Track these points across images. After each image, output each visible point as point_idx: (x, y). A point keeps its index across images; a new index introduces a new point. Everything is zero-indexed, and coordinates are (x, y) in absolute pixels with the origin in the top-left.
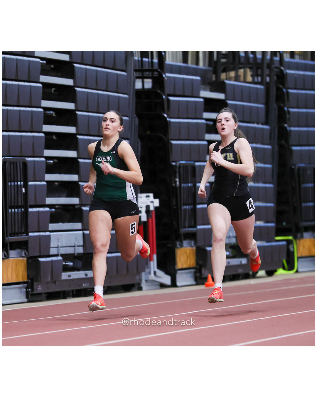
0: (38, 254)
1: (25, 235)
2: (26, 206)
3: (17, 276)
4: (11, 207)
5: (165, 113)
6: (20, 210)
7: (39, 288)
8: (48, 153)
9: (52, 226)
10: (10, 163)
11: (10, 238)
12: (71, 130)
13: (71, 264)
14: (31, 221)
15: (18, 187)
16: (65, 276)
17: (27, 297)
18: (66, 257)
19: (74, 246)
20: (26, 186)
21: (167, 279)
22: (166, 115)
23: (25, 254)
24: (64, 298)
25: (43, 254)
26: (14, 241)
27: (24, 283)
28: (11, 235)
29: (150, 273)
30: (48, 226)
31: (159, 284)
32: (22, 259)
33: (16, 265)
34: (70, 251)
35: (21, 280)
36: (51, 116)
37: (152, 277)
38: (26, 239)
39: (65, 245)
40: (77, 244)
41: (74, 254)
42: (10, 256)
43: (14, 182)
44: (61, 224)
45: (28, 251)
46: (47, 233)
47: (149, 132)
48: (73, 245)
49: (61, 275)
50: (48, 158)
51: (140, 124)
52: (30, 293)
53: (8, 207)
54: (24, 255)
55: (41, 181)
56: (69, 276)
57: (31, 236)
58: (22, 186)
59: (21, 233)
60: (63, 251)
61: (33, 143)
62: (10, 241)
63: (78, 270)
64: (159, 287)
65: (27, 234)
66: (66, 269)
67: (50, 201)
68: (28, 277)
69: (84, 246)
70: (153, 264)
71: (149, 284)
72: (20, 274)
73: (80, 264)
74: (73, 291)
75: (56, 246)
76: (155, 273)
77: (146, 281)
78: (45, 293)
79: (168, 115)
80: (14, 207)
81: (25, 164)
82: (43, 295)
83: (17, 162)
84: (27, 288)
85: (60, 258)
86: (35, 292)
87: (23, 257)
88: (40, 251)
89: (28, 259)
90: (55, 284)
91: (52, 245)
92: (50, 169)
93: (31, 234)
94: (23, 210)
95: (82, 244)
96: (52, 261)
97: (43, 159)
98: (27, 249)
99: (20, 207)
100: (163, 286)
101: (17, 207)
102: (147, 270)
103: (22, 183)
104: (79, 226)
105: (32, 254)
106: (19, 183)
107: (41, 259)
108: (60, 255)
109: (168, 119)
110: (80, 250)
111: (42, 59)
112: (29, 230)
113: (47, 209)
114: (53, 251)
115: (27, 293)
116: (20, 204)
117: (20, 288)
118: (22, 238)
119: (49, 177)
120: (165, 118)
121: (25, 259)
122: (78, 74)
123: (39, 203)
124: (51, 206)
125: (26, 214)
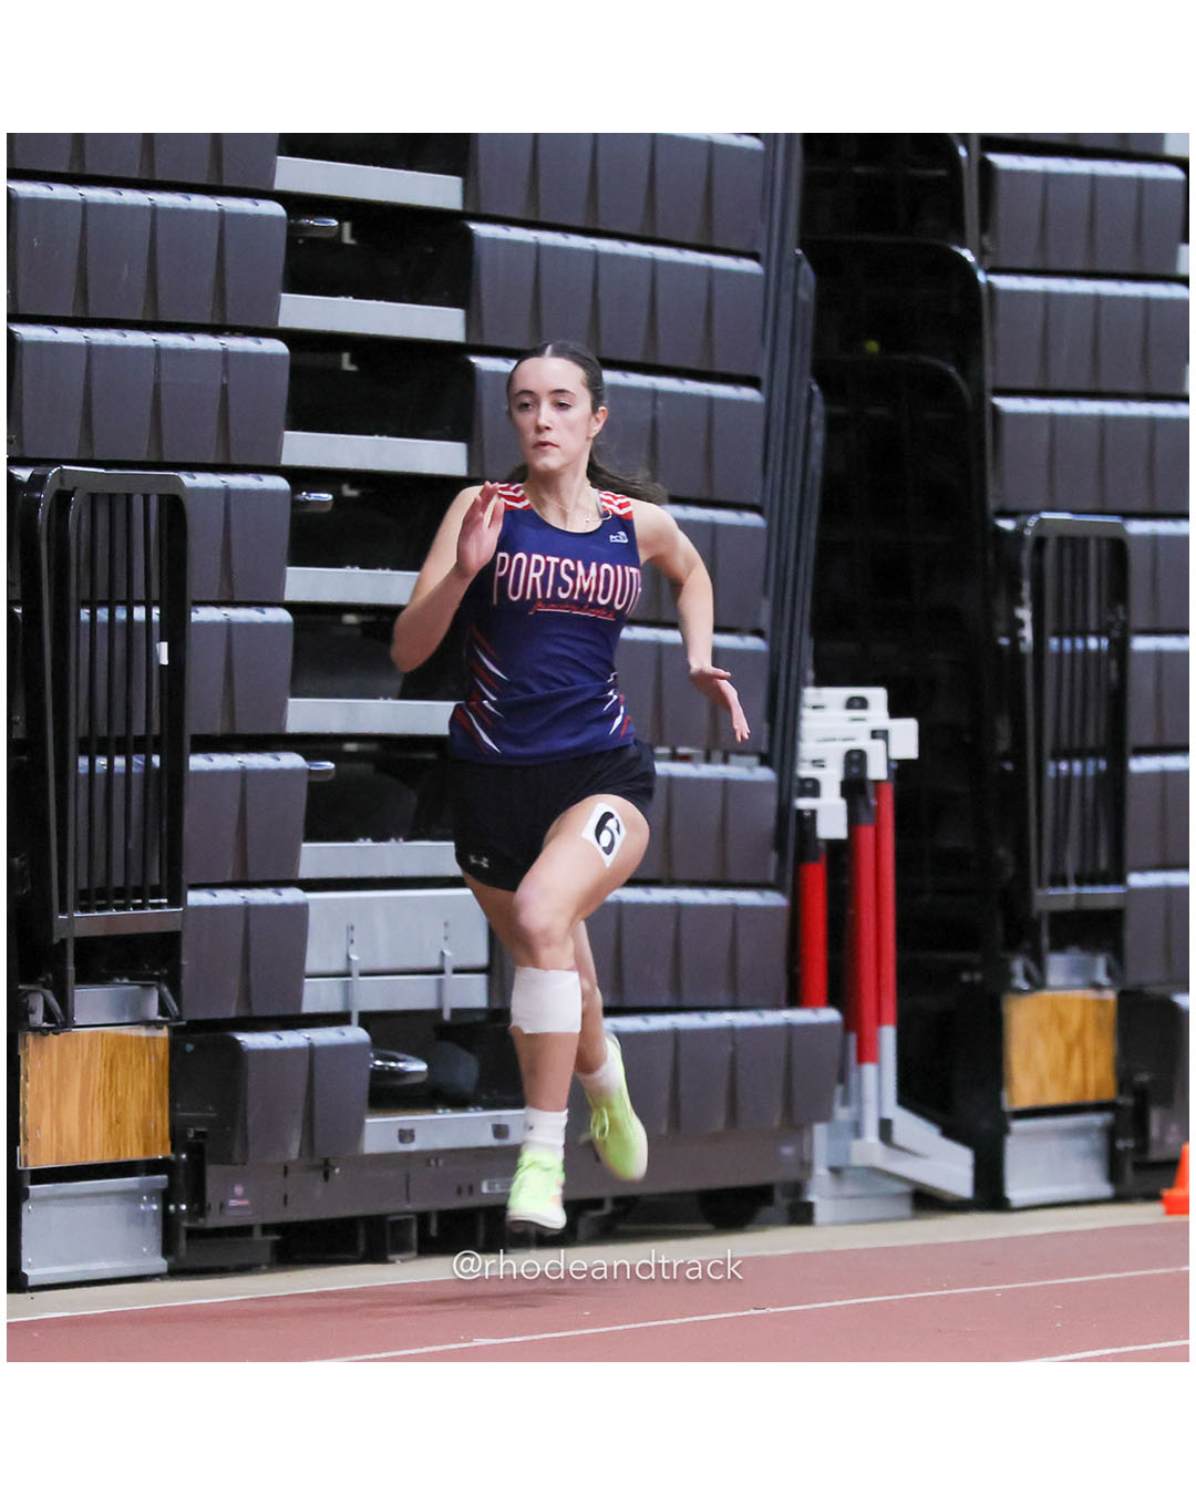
0: (232, 1011)
1: (165, 901)
2: (174, 741)
3: (116, 1124)
4: (90, 747)
5: (963, 246)
6: (138, 760)
7: (235, 1201)
8: (306, 448)
9: (317, 858)
10: (93, 497)
11: (77, 915)
12: (441, 323)
13: (419, 1066)
15: (133, 636)
16: (380, 1133)
17: (167, 1249)
18: (388, 1028)
19: (440, 971)
20: (175, 628)
21: (952, 1168)
22: (968, 255)
23: (163, 1010)
24: (376, 1254)
25: (259, 1010)
26: (97, 931)
27: (152, 1167)
28: (87, 900)
29: (857, 1130)
30: (293, 857)
31: (905, 1188)
32: (143, 1032)
33: (111, 1067)
34: (414, 995)
35: (134, 1153)
36: (330, 242)
37: (869, 1150)
38: (170, 927)
39: (384, 965)
40: (453, 958)
41: (438, 1012)
42: (78, 1020)
43: (111, 605)
44: (366, 844)
45: (176, 993)
46: (292, 896)
47: (872, 346)
48: (434, 963)
49: (358, 1130)
50: (302, 478)
51: (824, 301)
52: (185, 1224)
53: (72, 747)
54: (153, 1012)
55: (260, 604)
56: (406, 1135)
57: (200, 909)
58: (156, 631)
59: (144, 892)
60: (374, 996)
61: (224, 388)
62: (81, 931)
63: (459, 1102)
64: (904, 1208)
65: (177, 899)
66: (389, 1094)
67: (307, 714)
68: (177, 1136)
69: (491, 970)
70: (879, 1080)
71: (849, 1189)
72: (133, 1114)
73: (466, 1069)
74: (423, 1218)
75: (339, 966)
76: (885, 1128)
77: (836, 1171)
78: (266, 1229)
79: (981, 253)
80: (107, 747)
81: (174, 507)
82: (257, 1235)
83: (129, 497)
84: (167, 1197)
85: (356, 1034)
86: (212, 1221)
87: (149, 1023)
88: (246, 995)
89: (178, 1035)
90: (326, 1176)
91: (313, 962)
92: (315, 541)
93: (197, 898)
94: (156, 760)
95: (481, 958)
96: (312, 1051)
97: (279, 483)
98: (174, 982)
99: (142, 746)
100: (927, 1201)
101: (124, 746)
102: (842, 1114)
103: (156, 611)
105: (201, 1008)
106: (139, 613)
107: (251, 1040)
108: (355, 1019)
109: (981, 277)
110: (473, 994)
112: (190, 871)
113: (292, 761)
114: (317, 996)
115: (168, 1224)
116: (139, 729)
117: (131, 1196)
118: (151, 916)
119: (310, 583)
120: (966, 271)
121: (164, 1033)
123: (247, 725)
124: (309, 744)
125: (171, 785)
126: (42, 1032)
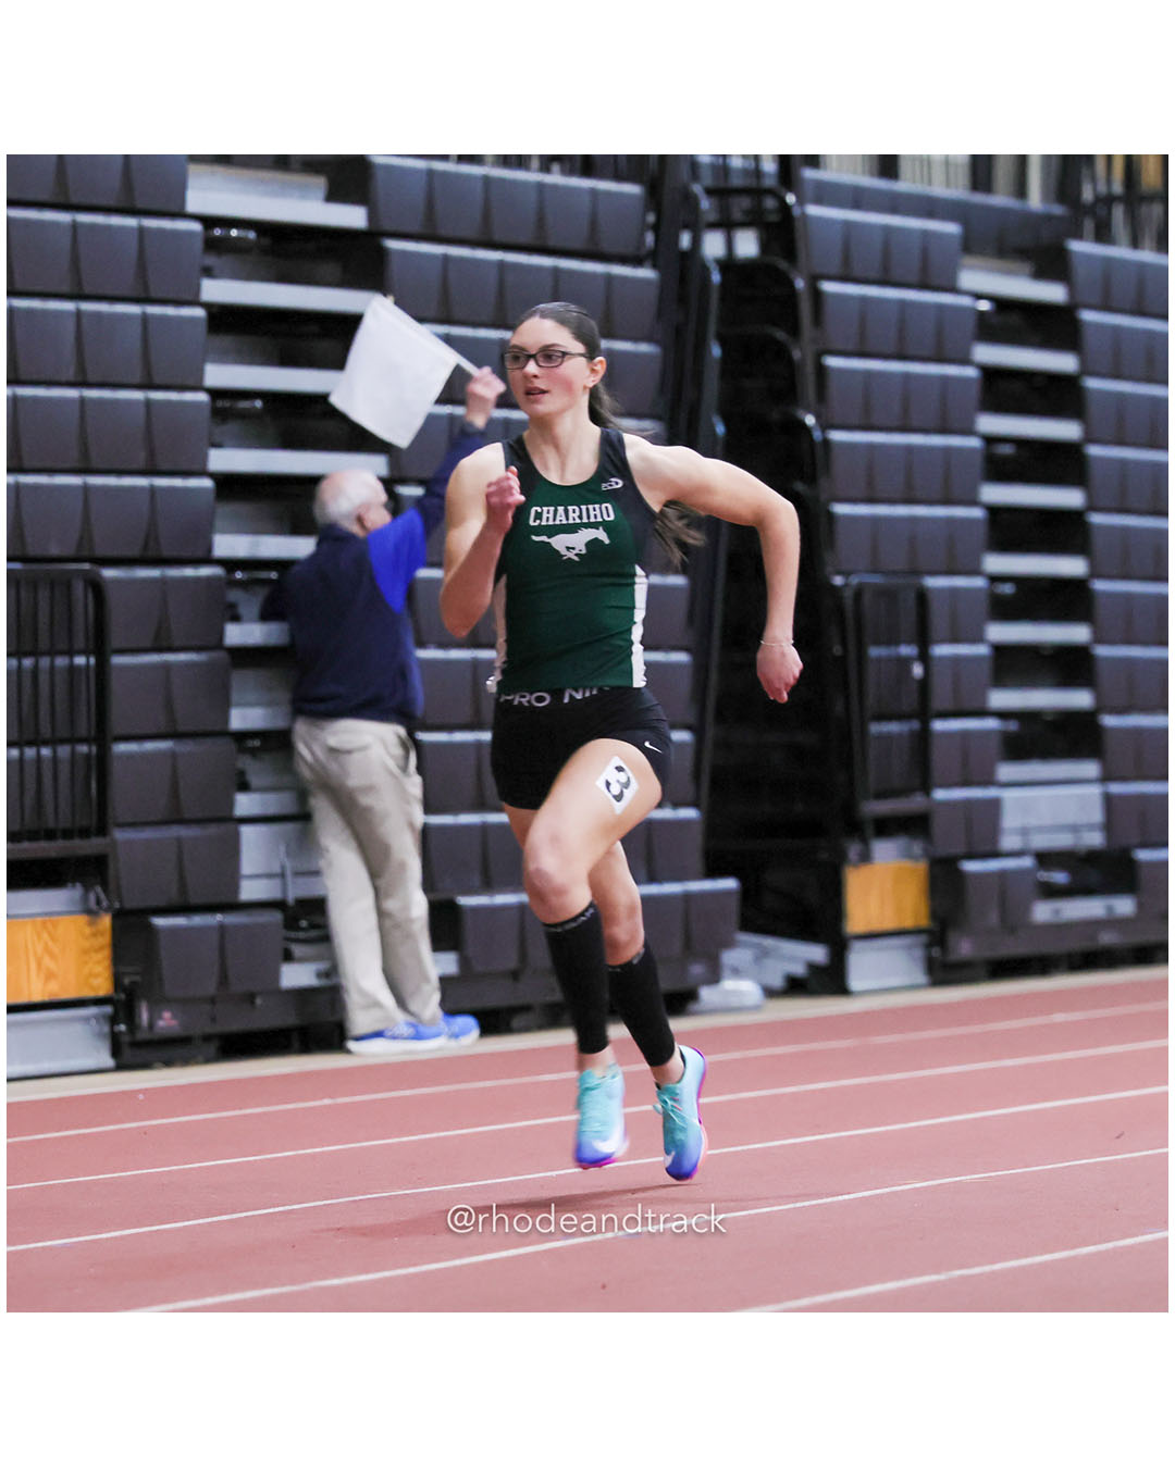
0: (960, 849)
1: (921, 795)
2: (925, 713)
4: (878, 719)
7: (965, 948)
8: (997, 563)
9: (1006, 771)
10: (877, 593)
11: (874, 803)
12: (1070, 498)
14: (940, 758)
15: (905, 663)
16: (1043, 912)
17: (929, 972)
18: (1045, 859)
19: (1076, 828)
20: (924, 657)
23: (923, 851)
24: (1043, 972)
25: (975, 849)
26: (885, 812)
27: (919, 932)
28: (879, 795)
30: (994, 771)
32: (912, 863)
33: (896, 882)
34: (1062, 841)
35: (909, 923)
36: (1005, 459)
38: (924, 810)
40: (1083, 819)
41: (1074, 850)
42: (875, 858)
43: (887, 645)
44: (1034, 764)
45: (930, 842)
46: (992, 791)
49: (1027, 910)
50: (995, 579)
52: (939, 960)
53: (868, 719)
54: (918, 853)
55: (972, 643)
56: (1057, 912)
57: (940, 800)
58: (913, 658)
60: (1042, 842)
62: (876, 812)
63: (1088, 894)
65: (927, 794)
66: (1051, 892)
67: (1001, 699)
68: (934, 914)
69: (1109, 826)
72: (908, 907)
73: (1094, 877)
74: (1069, 953)
75: (1021, 827)
78: (983, 962)
81: (922, 597)
82: (978, 964)
83: (897, 592)
84: (929, 946)
85: (1027, 862)
86: (953, 957)
87: (916, 858)
88: (969, 840)
89: (933, 864)
90: (1013, 934)
91: (1006, 824)
92: (1005, 610)
93: (940, 794)
94: (915, 724)
95: (1099, 820)
96: (1002, 875)
97: (982, 582)
98: (928, 837)
99: (907, 717)
101: (898, 717)
104: (1090, 769)
105: (944, 849)
107: (971, 866)
108: (1027, 854)
110: (1095, 839)
111: (979, 296)
112: (934, 779)
113: (991, 724)
114: (1009, 842)
115: (929, 961)
116: (905, 707)
118: (913, 803)
122: (1090, 340)
123: (968, 706)
124: (1002, 715)
125: (923, 738)
126: (856, 865)
